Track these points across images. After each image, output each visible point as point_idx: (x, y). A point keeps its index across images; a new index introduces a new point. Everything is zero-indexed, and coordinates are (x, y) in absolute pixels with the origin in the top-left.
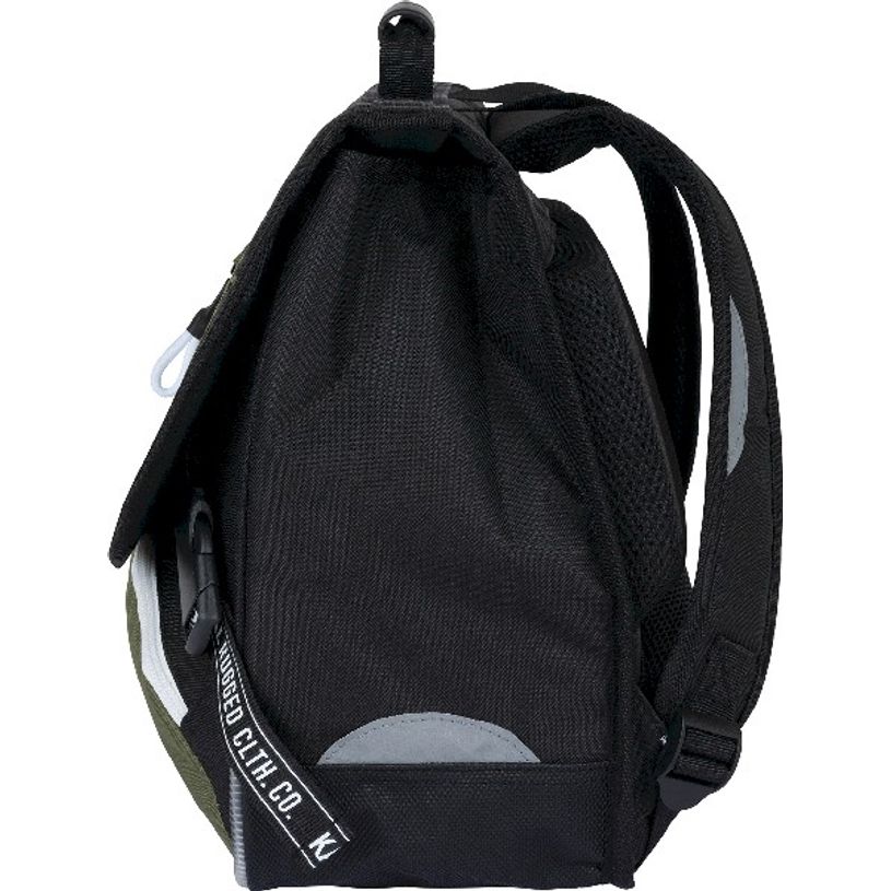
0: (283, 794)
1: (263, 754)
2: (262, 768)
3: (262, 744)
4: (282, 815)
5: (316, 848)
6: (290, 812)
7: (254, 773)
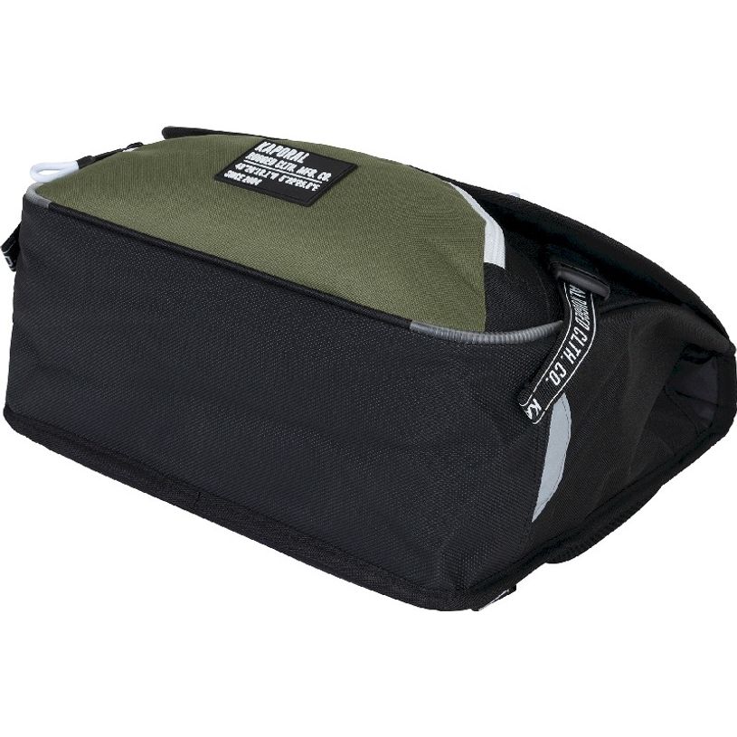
0: (559, 372)
1: (579, 352)
2: (571, 354)
3: (584, 350)
4: (547, 375)
5: (534, 403)
6: (550, 379)
7: (567, 349)
